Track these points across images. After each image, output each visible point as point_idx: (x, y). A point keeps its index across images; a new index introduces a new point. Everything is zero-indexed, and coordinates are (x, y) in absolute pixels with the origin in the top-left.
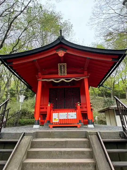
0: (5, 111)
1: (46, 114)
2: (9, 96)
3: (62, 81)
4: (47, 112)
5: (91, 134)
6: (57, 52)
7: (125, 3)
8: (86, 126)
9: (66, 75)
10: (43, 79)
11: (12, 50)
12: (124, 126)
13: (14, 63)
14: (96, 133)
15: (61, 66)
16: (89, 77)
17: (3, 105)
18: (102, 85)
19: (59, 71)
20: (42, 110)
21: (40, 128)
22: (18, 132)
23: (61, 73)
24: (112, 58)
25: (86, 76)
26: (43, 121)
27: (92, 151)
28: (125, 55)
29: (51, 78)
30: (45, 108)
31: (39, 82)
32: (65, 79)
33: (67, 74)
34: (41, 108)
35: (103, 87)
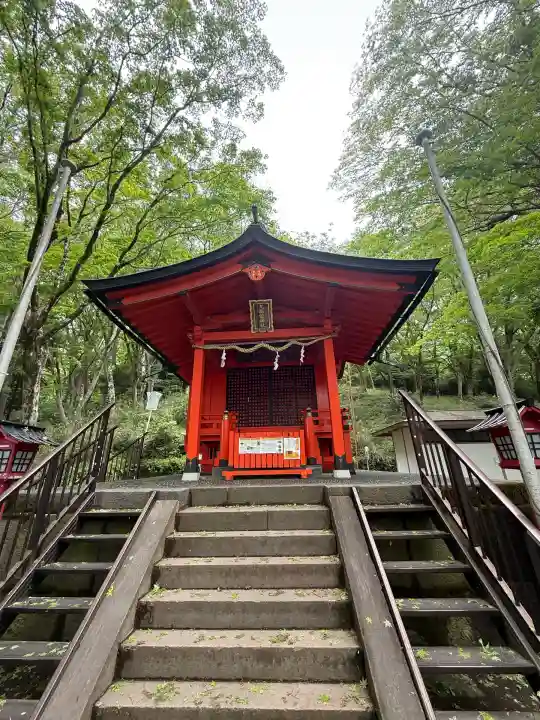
0: (105, 434)
1: (219, 442)
2: (112, 392)
3: (262, 349)
4: (219, 436)
5: (336, 493)
6: (244, 268)
7: (421, 140)
8: (330, 474)
9: (273, 330)
10: (207, 343)
11: (120, 260)
12: (423, 470)
13: (126, 302)
14: (348, 491)
15: (257, 307)
16: (335, 335)
17: (99, 418)
18: (377, 358)
19: (252, 322)
20: (207, 432)
21: (200, 481)
22: (141, 490)
23: (258, 327)
24: (399, 284)
25: (326, 334)
26: (210, 461)
27: (336, 538)
28: (435, 274)
29: (231, 342)
30: (214, 426)
31: (196, 351)
32: (270, 344)
33: (275, 328)
34: (203, 426)
35: (381, 362)
